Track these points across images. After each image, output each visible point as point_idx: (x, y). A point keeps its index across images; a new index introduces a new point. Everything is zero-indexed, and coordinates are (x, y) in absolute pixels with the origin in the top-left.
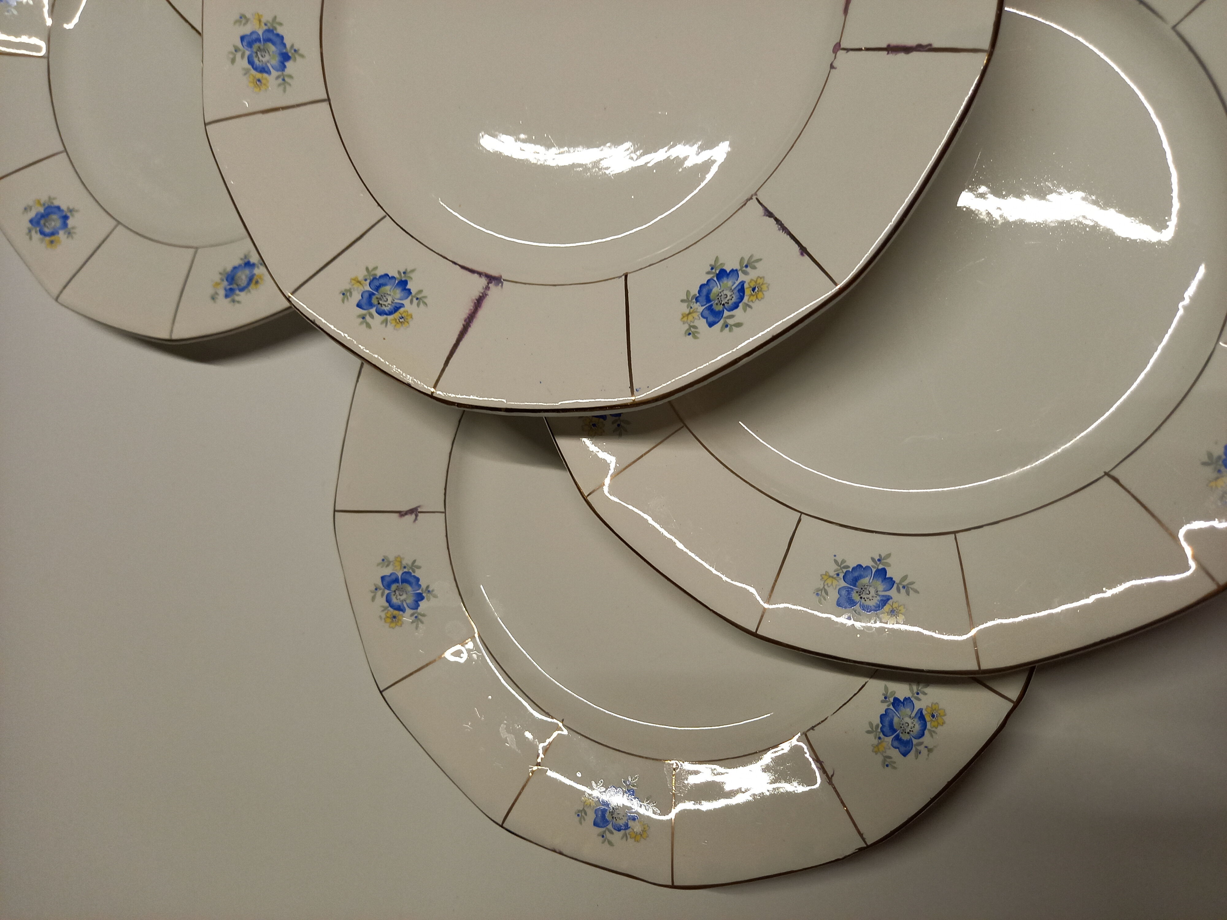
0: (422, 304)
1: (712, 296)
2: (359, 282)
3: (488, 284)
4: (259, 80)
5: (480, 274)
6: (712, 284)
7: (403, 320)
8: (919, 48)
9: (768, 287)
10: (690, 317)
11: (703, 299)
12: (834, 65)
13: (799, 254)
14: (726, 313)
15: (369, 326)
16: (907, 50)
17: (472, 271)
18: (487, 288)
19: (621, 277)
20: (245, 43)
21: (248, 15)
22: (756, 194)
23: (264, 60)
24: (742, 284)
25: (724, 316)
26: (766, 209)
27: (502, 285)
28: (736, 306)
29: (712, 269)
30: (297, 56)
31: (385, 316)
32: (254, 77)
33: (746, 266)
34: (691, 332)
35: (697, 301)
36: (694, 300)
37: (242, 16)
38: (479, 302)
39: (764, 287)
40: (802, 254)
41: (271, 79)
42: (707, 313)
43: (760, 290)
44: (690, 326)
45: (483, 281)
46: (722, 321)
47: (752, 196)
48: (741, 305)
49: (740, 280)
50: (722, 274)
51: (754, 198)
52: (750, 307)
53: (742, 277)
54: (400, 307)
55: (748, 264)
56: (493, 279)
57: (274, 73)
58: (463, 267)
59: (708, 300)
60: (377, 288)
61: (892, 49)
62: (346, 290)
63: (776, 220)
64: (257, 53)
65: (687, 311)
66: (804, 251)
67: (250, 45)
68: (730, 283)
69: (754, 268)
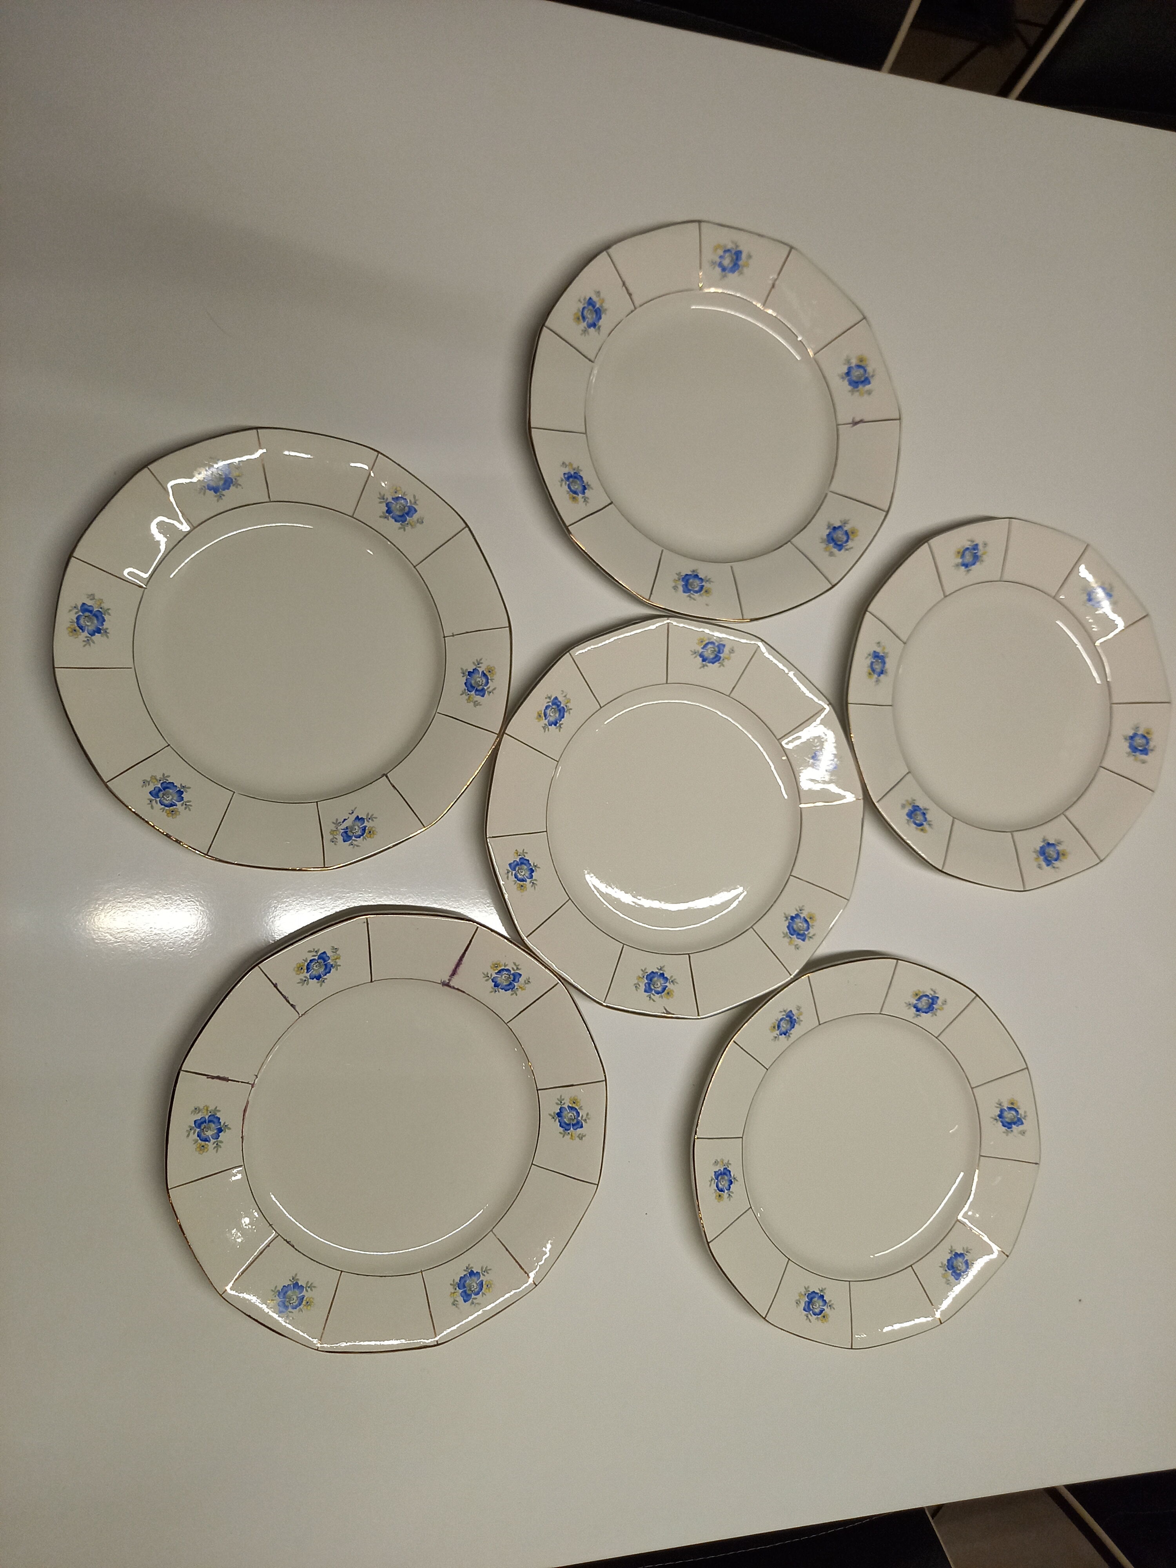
0: (486, 974)
1: (324, 967)
2: (521, 988)
3: (449, 982)
4: (574, 1103)
5: (454, 988)
6: (324, 973)
7: (496, 966)
8: (213, 1078)
9: (294, 969)
10: (336, 957)
11: (329, 966)
12: (255, 1077)
13: (278, 984)
14: (316, 958)
15: (515, 964)
16: (218, 1078)
17: (458, 989)
18: (450, 980)
19: (375, 981)
20: (580, 1123)
21: (577, 1139)
22: (300, 1017)
23: (571, 1114)
24: (307, 972)
25: (317, 957)
26: (294, 1008)
27: (441, 981)
28: (311, 961)
29: (324, 981)
30: (553, 1114)
31: (505, 968)
32: (577, 1105)
33: (305, 980)
34: (335, 950)
35: (332, 965)
36: (333, 965)
37: (581, 1139)
38: (454, 973)
39: (296, 969)
40: (276, 984)
41: (567, 1104)
42: (327, 959)
43: (298, 968)
44: (335, 952)
45: (452, 984)
46: (319, 954)
47: (301, 1016)
48: (309, 962)
49: (309, 974)
50: (318, 978)
51: (300, 1015)
52: (304, 960)
53: (308, 975)
54: (498, 972)
55: (304, 981)
56: (446, 984)
57: (566, 1106)
58: (464, 992)
59: (326, 965)
60: (510, 984)
61: (227, 1080)
62: (527, 984)
63: (288, 1002)
64: (575, 1118)
65: (337, 960)
66: (275, 986)
67: (578, 1122)
68: (314, 973)
69: (301, 979)
